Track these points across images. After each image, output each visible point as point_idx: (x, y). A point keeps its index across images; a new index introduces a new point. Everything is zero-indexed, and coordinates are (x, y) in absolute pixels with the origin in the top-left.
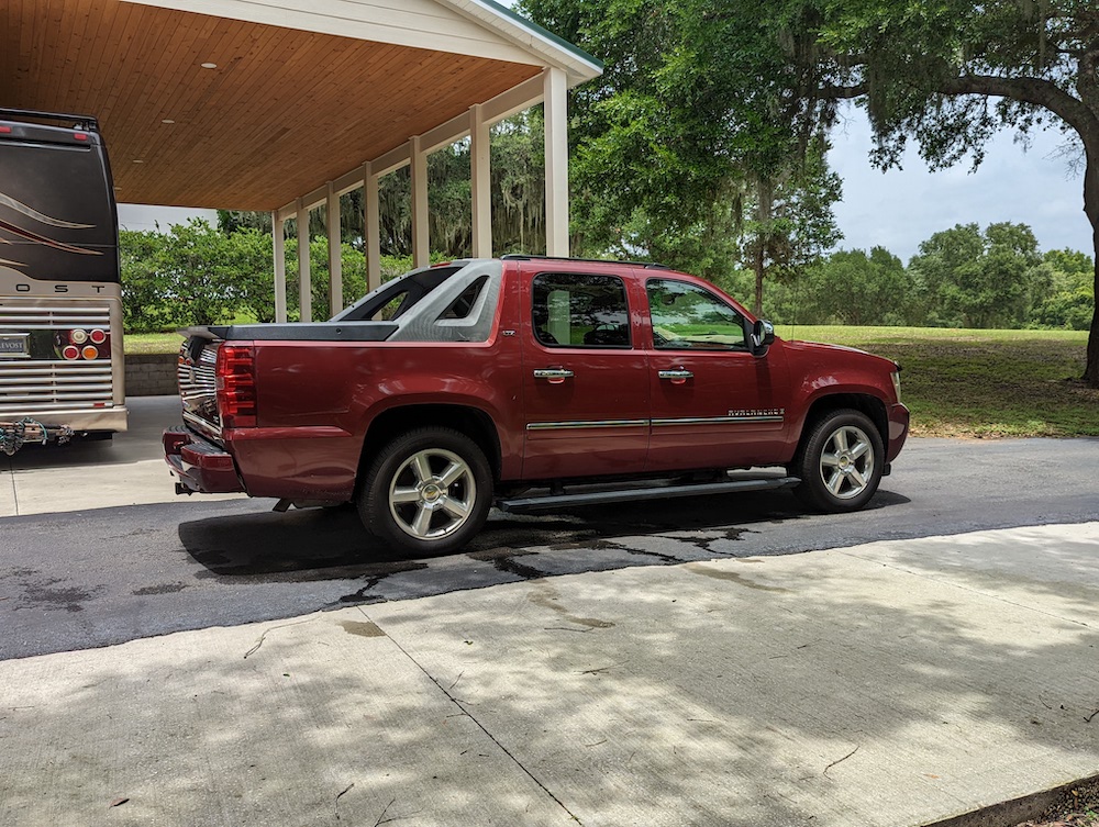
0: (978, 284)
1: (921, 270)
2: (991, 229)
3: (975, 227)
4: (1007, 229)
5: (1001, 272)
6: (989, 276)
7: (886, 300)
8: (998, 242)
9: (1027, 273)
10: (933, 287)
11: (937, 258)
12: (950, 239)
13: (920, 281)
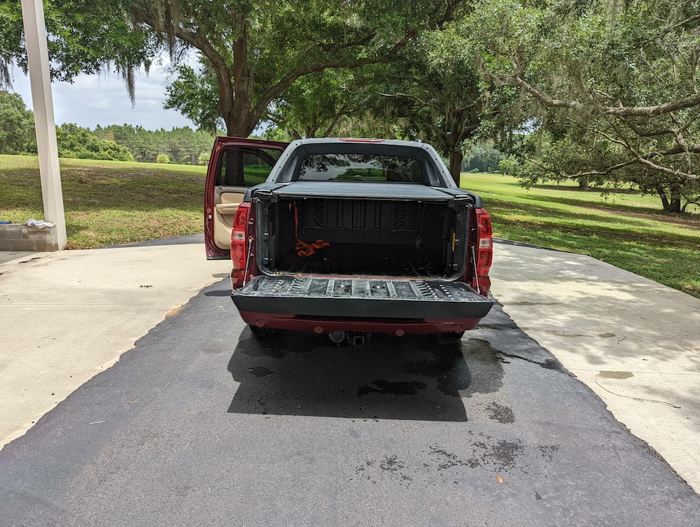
5: (9, 121)
9: (24, 122)
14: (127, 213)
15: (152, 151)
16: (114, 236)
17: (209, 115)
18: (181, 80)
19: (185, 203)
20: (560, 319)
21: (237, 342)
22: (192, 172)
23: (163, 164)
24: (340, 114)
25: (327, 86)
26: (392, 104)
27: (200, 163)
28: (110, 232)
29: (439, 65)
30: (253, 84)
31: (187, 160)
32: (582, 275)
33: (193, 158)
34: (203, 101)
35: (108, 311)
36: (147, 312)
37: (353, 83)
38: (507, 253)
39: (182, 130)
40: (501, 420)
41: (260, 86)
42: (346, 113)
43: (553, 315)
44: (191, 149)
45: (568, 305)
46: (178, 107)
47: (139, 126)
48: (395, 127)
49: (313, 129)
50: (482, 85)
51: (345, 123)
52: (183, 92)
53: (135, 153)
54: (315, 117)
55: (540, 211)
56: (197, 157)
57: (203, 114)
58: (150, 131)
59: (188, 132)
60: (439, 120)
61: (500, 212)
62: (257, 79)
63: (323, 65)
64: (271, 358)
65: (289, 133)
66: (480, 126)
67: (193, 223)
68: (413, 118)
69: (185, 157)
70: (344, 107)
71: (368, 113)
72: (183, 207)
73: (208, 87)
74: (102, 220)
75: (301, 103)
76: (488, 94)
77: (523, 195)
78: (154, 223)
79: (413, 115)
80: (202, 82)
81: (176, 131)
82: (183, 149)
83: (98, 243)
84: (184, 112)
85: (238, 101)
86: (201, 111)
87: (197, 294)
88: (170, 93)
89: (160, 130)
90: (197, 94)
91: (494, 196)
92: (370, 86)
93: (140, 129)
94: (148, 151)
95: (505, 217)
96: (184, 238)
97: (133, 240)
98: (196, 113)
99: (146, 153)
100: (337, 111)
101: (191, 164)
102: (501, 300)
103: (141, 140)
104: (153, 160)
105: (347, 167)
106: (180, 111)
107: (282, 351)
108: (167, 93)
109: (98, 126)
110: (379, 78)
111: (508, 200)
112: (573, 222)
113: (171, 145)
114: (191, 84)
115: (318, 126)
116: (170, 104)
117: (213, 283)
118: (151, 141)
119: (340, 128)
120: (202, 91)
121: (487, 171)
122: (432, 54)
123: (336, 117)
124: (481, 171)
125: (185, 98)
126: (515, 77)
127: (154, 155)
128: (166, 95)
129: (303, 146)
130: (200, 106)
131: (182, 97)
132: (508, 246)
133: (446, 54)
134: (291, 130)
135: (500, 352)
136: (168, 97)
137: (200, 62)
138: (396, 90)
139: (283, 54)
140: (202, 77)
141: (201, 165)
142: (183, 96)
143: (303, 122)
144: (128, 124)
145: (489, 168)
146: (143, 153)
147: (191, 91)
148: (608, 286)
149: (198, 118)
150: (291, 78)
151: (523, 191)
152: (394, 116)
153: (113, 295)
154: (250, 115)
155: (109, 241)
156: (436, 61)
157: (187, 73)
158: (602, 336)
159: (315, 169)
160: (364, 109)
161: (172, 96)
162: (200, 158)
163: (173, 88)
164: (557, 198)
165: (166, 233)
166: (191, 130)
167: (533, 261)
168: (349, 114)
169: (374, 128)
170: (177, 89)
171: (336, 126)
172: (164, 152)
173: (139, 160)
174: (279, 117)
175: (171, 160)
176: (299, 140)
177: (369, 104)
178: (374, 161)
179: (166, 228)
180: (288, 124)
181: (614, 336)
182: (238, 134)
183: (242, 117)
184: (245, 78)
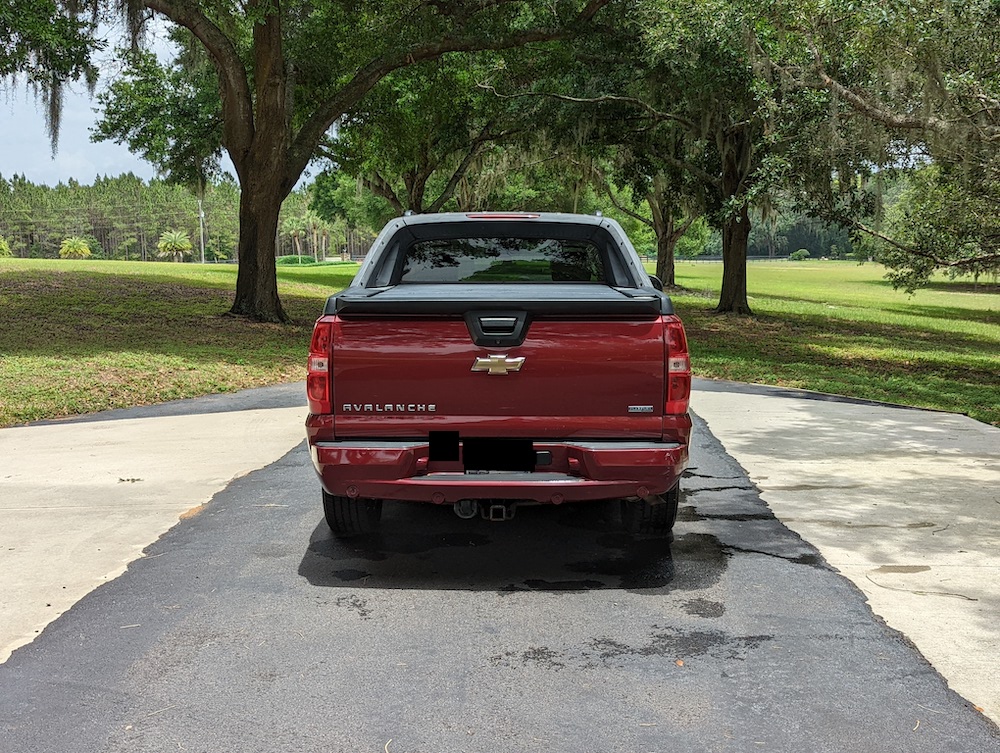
14: (53, 361)
15: (49, 231)
16: (38, 404)
17: (190, 151)
18: (129, 79)
19: (160, 341)
20: (852, 509)
21: (308, 544)
22: (159, 277)
23: (77, 261)
24: (481, 139)
25: (449, 83)
26: (590, 120)
27: (161, 255)
28: (28, 397)
29: (669, 54)
30: (291, 87)
31: (131, 249)
32: (932, 448)
33: (145, 244)
34: (176, 122)
35: (80, 514)
36: (147, 514)
37: (504, 76)
38: (806, 416)
39: (118, 182)
40: (702, 615)
41: (306, 93)
42: (492, 138)
43: (846, 504)
44: (140, 225)
45: (880, 490)
46: (123, 137)
48: (603, 163)
49: (420, 176)
50: (760, 87)
51: (492, 157)
52: (134, 103)
53: (11, 238)
54: (424, 149)
55: (925, 339)
56: (153, 241)
57: (177, 147)
58: (44, 187)
59: (131, 187)
60: (696, 147)
61: (831, 342)
62: (301, 80)
63: (439, 46)
64: (365, 560)
65: (367, 184)
66: (761, 167)
67: (185, 377)
68: (641, 144)
69: (127, 243)
70: (489, 124)
71: (542, 134)
72: (157, 348)
73: (189, 91)
74: (9, 375)
75: (394, 124)
76: (772, 104)
77: (900, 305)
78: (109, 380)
79: (641, 138)
80: (176, 81)
81: (102, 185)
82: (122, 226)
83: (10, 418)
84: (135, 145)
85: (263, 127)
86: (172, 142)
87: (223, 488)
88: (104, 107)
89: (67, 184)
90: (163, 106)
91: (828, 311)
92: (542, 81)
93: (21, 183)
94: (41, 231)
95: (838, 352)
96: (171, 406)
97: (75, 411)
98: (161, 149)
99: (36, 237)
100: (474, 134)
101: (138, 259)
102: (760, 484)
103: (26, 208)
104: (53, 252)
105: (492, 259)
106: (126, 145)
107: (381, 552)
108: (98, 106)
110: (559, 66)
111: (858, 319)
112: (985, 358)
113: (95, 217)
114: (150, 85)
115: (433, 168)
116: (105, 130)
117: (247, 472)
118: (48, 209)
119: (480, 168)
120: (175, 100)
121: (828, 254)
122: (652, 32)
123: (472, 148)
124: (815, 254)
125: (138, 115)
126: (816, 72)
127: (53, 240)
128: (97, 110)
129: (407, 229)
130: (169, 134)
131: (130, 115)
132: (811, 403)
133: (681, 31)
134: (370, 178)
135: (731, 547)
136: (101, 117)
137: (171, 39)
138: (600, 87)
139: (353, 22)
140: (175, 69)
141: (163, 259)
142: (134, 111)
143: (399, 161)
145: (833, 247)
146: (29, 238)
147: (149, 101)
148: (970, 461)
149: (167, 158)
150: (373, 74)
151: (900, 296)
152: (597, 143)
153: (76, 493)
154: (287, 154)
155: (31, 414)
156: (660, 48)
157: (142, 64)
158: (911, 526)
159: (429, 263)
160: (533, 129)
161: (109, 112)
162: (160, 245)
163: (112, 97)
164: (979, 312)
165: (135, 396)
166: (139, 180)
167: (850, 427)
168: (500, 140)
169: (556, 166)
170: (120, 99)
171: (473, 165)
172: (78, 233)
173: (19, 254)
174: (347, 152)
175: (93, 250)
176: (401, 218)
177: (541, 120)
178: (548, 243)
179: (133, 387)
180: (365, 165)
181: (933, 525)
182: (263, 194)
183: (272, 159)
184: (278, 80)
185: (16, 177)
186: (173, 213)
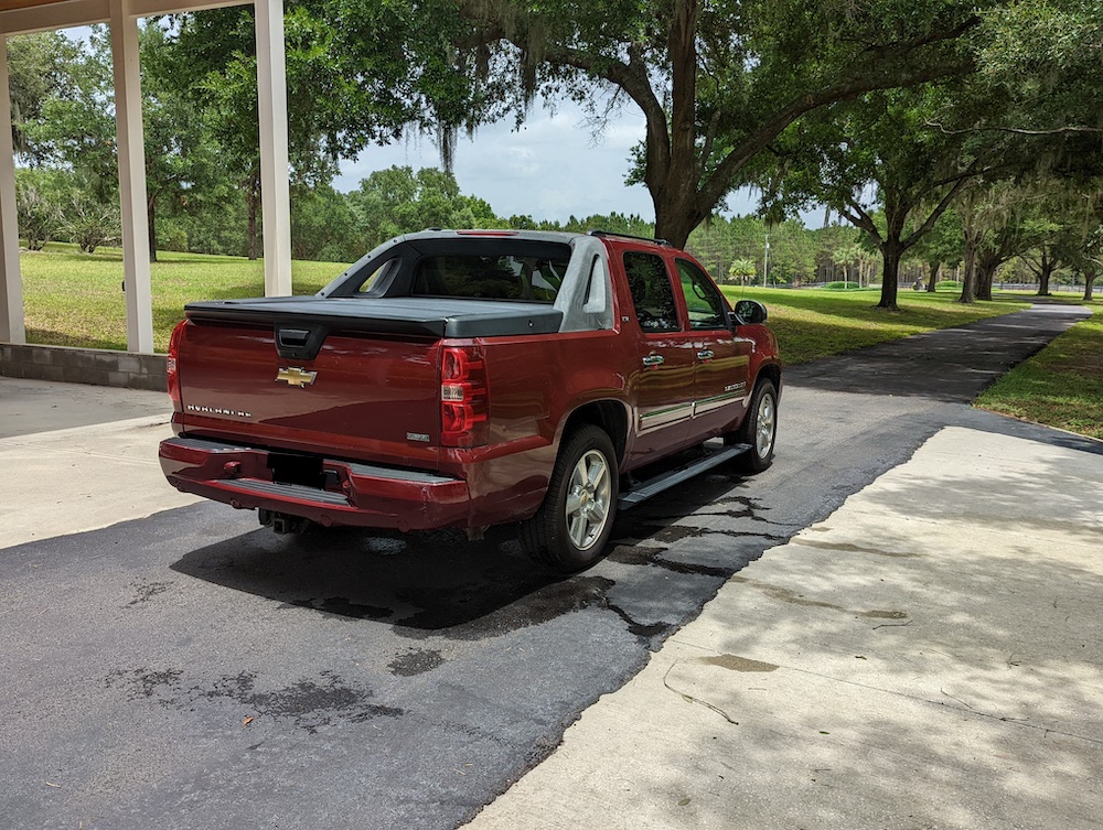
0: (414, 223)
1: (362, 206)
2: (422, 172)
3: (409, 170)
4: (436, 174)
5: (433, 214)
6: (423, 217)
7: (332, 234)
8: (428, 185)
9: (453, 216)
10: (374, 224)
11: (376, 196)
12: (388, 180)
13: (362, 217)
24: (965, 176)
26: (1055, 151)
42: (975, 174)
44: (720, 254)
47: (635, 216)
70: (975, 162)
82: (704, 254)
85: (674, 167)
88: (635, 158)
100: (962, 170)
102: (804, 536)
109: (572, 218)
123: (957, 184)
128: (629, 161)
136: (634, 166)
144: (618, 213)
162: (732, 270)
182: (672, 224)
183: (680, 194)
184: (688, 126)
185: (613, 214)
186: (747, 245)
